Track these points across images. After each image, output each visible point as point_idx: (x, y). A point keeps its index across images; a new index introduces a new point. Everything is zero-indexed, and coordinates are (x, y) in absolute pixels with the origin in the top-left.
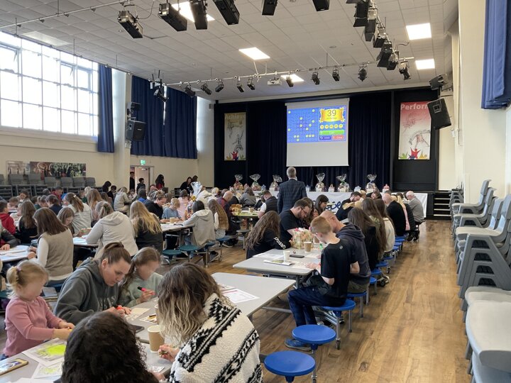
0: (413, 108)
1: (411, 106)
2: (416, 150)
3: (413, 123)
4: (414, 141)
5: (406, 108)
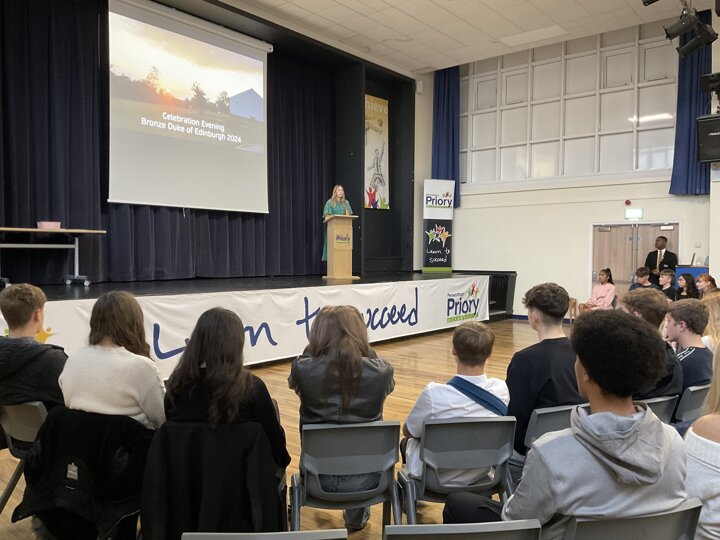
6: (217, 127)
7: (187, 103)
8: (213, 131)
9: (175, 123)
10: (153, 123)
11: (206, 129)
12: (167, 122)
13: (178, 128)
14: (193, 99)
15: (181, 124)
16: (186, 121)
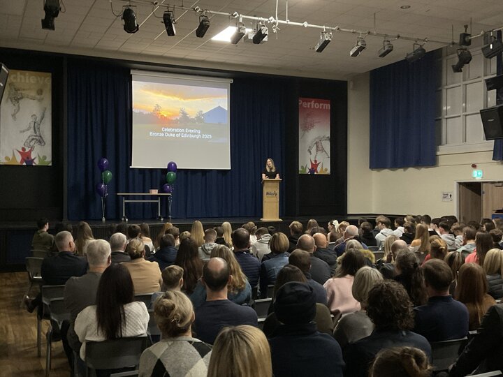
0: (311, 105)
1: (309, 103)
2: (316, 161)
3: (312, 126)
4: (314, 150)
5: (304, 105)
6: (196, 131)
7: (177, 121)
8: (193, 134)
9: (169, 133)
10: (156, 134)
11: (189, 133)
12: (164, 133)
13: (171, 135)
14: (181, 118)
15: (173, 133)
16: (176, 131)
